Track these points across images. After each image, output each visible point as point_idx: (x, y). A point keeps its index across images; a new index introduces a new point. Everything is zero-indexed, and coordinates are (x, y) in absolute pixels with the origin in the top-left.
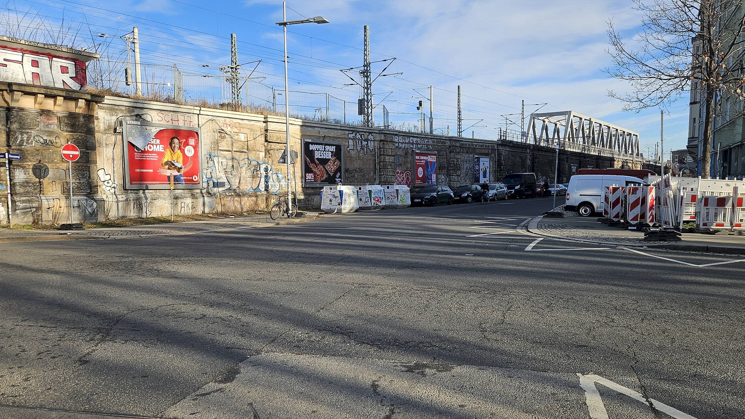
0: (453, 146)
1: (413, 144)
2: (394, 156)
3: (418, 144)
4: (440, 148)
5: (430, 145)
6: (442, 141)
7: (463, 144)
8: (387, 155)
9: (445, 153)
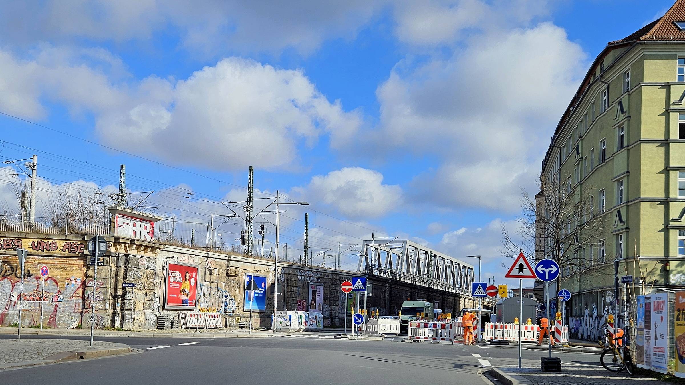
0: (334, 279)
1: (308, 277)
2: (296, 287)
3: (311, 277)
4: (325, 280)
5: (318, 278)
6: (327, 274)
7: (340, 278)
8: (293, 286)
9: (328, 285)
